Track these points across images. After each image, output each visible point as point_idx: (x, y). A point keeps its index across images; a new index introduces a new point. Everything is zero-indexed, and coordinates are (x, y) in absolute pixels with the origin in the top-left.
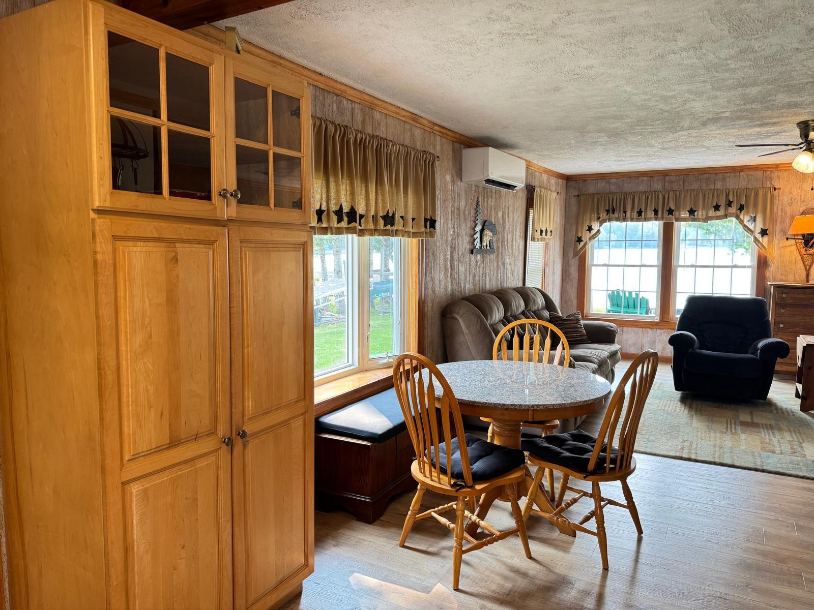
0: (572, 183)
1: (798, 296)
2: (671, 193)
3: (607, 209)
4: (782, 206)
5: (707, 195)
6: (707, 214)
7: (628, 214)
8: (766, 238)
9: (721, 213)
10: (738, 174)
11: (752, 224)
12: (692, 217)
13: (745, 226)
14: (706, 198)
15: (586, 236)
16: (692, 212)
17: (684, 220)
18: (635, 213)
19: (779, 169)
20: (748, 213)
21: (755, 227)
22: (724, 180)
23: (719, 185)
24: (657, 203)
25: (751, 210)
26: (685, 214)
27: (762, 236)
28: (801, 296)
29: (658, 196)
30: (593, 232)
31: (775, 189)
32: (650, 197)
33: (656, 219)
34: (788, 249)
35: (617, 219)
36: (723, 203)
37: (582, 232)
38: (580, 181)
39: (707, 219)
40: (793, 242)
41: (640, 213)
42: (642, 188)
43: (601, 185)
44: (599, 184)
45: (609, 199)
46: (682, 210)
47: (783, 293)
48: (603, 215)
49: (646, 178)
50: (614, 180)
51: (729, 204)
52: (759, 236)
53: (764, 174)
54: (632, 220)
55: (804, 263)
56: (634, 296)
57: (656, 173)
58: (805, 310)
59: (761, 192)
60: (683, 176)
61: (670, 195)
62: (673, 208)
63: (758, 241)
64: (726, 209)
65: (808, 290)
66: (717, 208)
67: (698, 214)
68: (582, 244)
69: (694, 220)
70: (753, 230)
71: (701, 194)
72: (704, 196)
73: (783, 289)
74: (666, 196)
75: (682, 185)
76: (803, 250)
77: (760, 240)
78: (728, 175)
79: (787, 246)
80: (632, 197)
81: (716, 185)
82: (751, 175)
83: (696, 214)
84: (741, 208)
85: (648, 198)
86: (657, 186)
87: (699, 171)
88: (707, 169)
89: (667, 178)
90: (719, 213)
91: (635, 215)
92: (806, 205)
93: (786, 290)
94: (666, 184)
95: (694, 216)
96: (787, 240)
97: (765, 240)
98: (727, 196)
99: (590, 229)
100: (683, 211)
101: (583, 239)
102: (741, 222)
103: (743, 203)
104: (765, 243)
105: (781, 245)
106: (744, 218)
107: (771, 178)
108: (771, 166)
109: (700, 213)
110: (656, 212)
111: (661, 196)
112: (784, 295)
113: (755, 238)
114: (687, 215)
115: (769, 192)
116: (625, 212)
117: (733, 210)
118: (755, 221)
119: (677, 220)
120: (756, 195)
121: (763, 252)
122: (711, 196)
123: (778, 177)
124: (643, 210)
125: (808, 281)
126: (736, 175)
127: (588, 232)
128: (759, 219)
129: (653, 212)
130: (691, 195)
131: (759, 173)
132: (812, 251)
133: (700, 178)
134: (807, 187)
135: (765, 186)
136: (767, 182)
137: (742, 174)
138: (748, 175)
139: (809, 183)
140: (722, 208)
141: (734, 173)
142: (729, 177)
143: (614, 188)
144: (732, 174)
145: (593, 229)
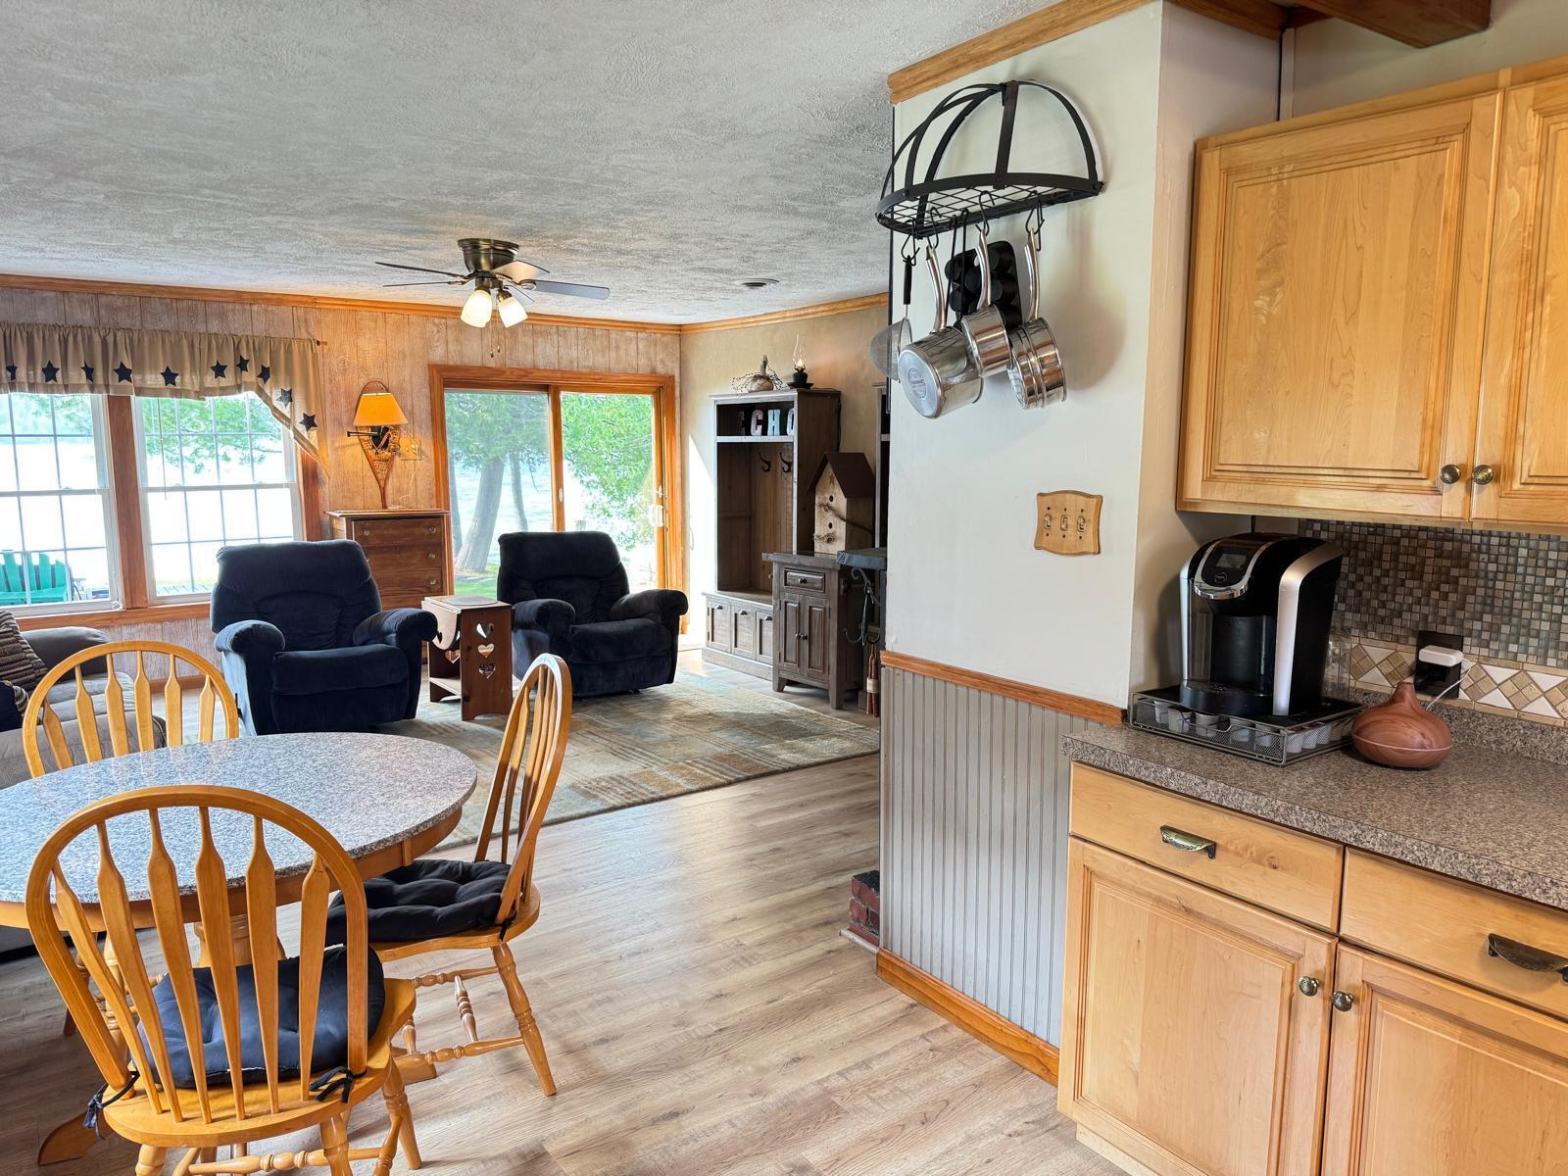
1: (386, 532)
2: (119, 334)
4: (330, 373)
5: (197, 345)
6: (201, 383)
7: (22, 373)
8: (314, 433)
9: (228, 380)
10: (248, 308)
11: (286, 405)
12: (171, 386)
13: (275, 409)
14: (197, 350)
16: (169, 377)
17: (156, 393)
18: (39, 371)
19: (317, 306)
20: (276, 383)
21: (292, 411)
22: (222, 316)
23: (215, 327)
24: (90, 354)
25: (282, 377)
26: (156, 380)
27: (308, 429)
28: (392, 532)
29: (90, 338)
31: (318, 343)
32: (71, 339)
33: (92, 389)
34: (349, 452)
36: (230, 362)
39: (202, 393)
40: (354, 439)
41: (50, 372)
42: (42, 316)
46: (148, 370)
47: (363, 529)
49: (51, 294)
51: (242, 365)
52: (302, 428)
53: (294, 312)
54: (33, 387)
55: (375, 475)
56: (36, 560)
57: (75, 286)
58: (398, 556)
59: (295, 347)
60: (138, 299)
61: (118, 338)
62: (128, 365)
63: (303, 438)
64: (237, 376)
65: (399, 521)
66: (219, 370)
67: (182, 379)
69: (176, 393)
70: (288, 416)
71: (185, 343)
72: (192, 346)
73: (363, 522)
74: (110, 339)
75: (140, 319)
76: (372, 453)
77: (305, 435)
78: (230, 306)
79: (347, 446)
80: (25, 334)
81: (209, 326)
82: (273, 312)
83: (178, 379)
84: (265, 374)
85: (66, 341)
86: (83, 315)
87: (171, 293)
88: (187, 291)
89: (103, 299)
90: (224, 382)
91: (40, 377)
92: (368, 375)
93: (367, 524)
94: (103, 312)
95: (174, 384)
96: (349, 436)
97: (312, 436)
98: (237, 349)
100: (151, 373)
102: (268, 400)
103: (268, 365)
104: (314, 441)
105: (337, 444)
106: (271, 392)
107: (306, 321)
108: (305, 299)
109: (187, 380)
110: (90, 372)
111: (97, 339)
112: (367, 533)
113: (296, 431)
114: (161, 380)
115: (309, 346)
116: (12, 369)
117: (251, 376)
118: (291, 400)
119: (140, 392)
120: (289, 351)
121: (311, 455)
122: (205, 347)
123: (319, 322)
124: (58, 365)
125: (386, 506)
126: (245, 310)
128: (298, 398)
129: (84, 373)
130: (163, 342)
131: (286, 310)
132: (386, 454)
133: (175, 305)
134: (365, 343)
135: (298, 335)
136: (303, 330)
137: (255, 308)
138: (266, 311)
139: (367, 336)
140: (230, 373)
141: (241, 303)
142: (233, 310)
144: (238, 306)
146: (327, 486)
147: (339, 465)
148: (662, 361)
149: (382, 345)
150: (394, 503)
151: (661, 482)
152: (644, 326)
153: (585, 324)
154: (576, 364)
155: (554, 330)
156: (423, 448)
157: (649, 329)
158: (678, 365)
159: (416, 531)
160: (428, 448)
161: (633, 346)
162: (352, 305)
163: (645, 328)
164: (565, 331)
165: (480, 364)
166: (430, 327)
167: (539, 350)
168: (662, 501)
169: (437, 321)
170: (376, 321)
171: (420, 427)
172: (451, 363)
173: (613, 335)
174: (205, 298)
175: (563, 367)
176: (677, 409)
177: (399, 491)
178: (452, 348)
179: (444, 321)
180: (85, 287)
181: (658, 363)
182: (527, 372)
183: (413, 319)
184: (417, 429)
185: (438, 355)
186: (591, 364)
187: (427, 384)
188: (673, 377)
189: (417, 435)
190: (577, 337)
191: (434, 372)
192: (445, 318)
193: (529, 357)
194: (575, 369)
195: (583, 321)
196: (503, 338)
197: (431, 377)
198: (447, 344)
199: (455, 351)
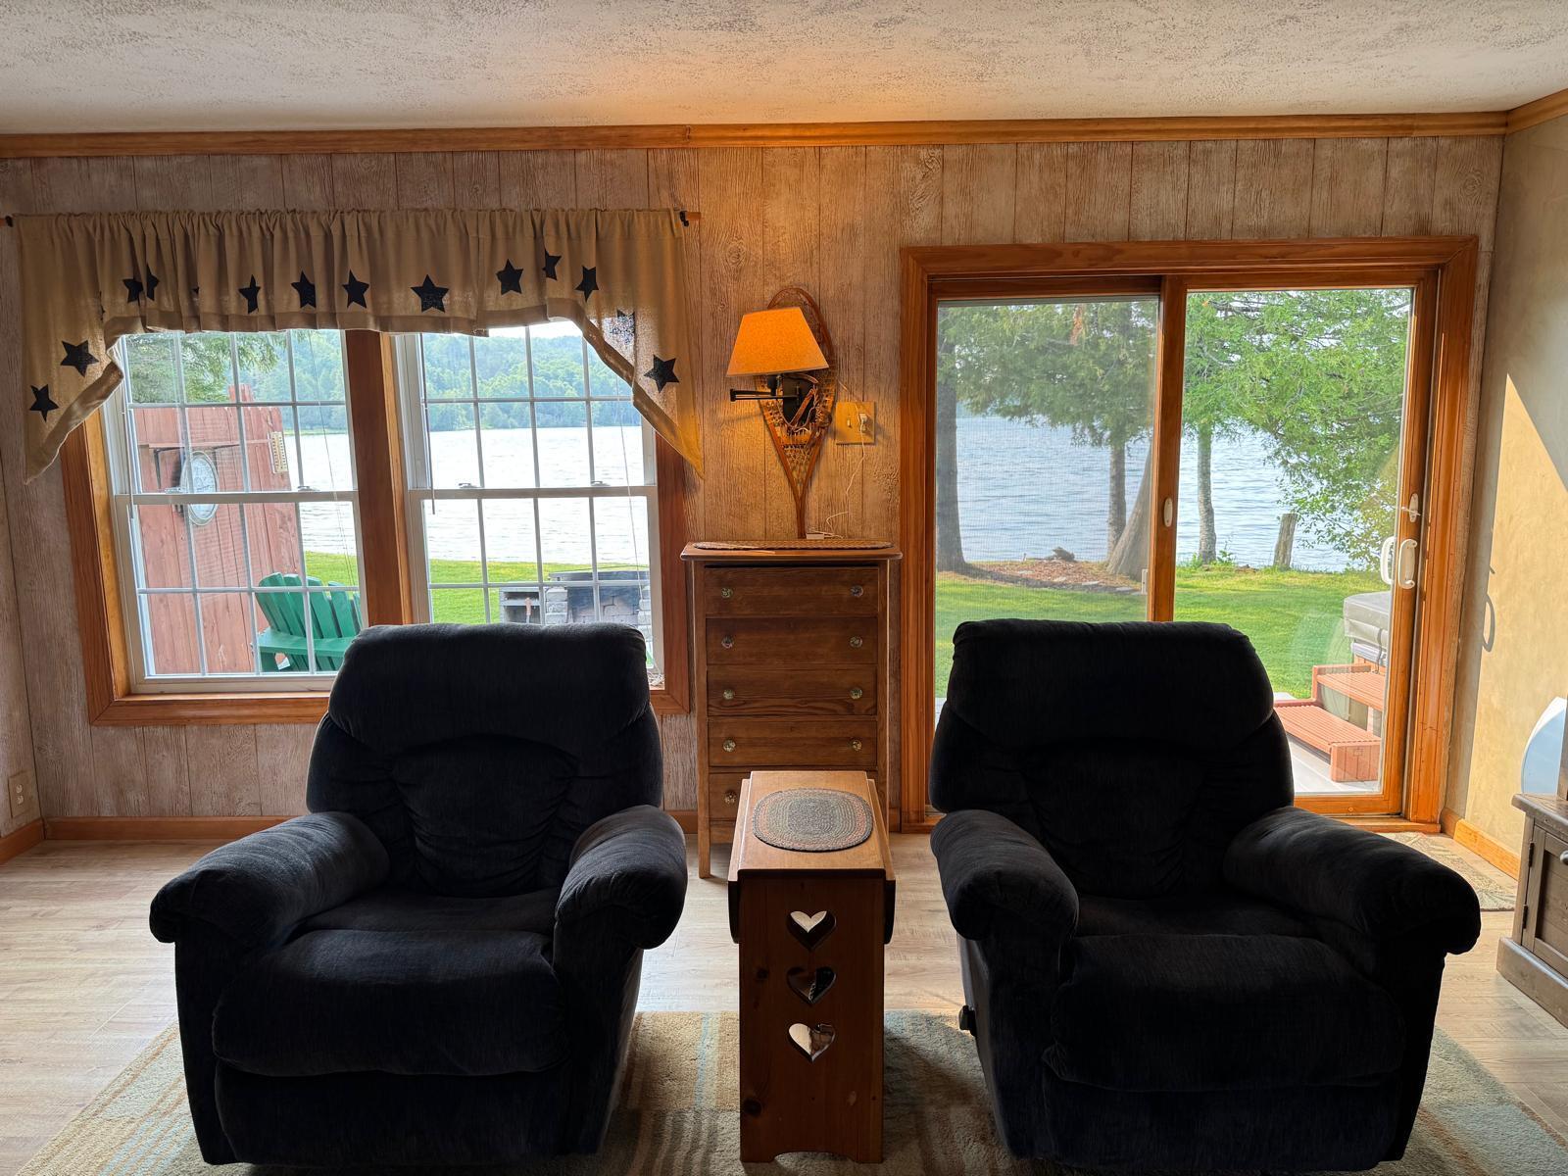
1: (766, 593)
2: (348, 219)
3: (129, 276)
4: (711, 278)
5: (472, 235)
6: (480, 304)
7: (207, 301)
8: (672, 389)
9: (525, 298)
10: (569, 158)
11: (625, 341)
12: (433, 311)
13: (606, 350)
14: (472, 244)
15: (65, 386)
16: (432, 295)
17: (411, 325)
18: (233, 296)
19: (692, 144)
20: (609, 301)
21: (637, 352)
22: (528, 176)
23: (514, 199)
24: (307, 259)
25: (618, 288)
26: (408, 303)
27: (661, 386)
28: (778, 590)
29: (306, 231)
30: (95, 371)
31: (685, 217)
33: (312, 322)
34: (742, 430)
35: (172, 321)
36: (526, 262)
37: (47, 369)
38: (20, 164)
39: (477, 325)
40: (750, 406)
41: (250, 296)
42: (251, 200)
43: (102, 185)
44: (95, 178)
45: (131, 239)
46: (393, 283)
47: (721, 585)
48: (118, 303)
49: (263, 161)
50: (148, 164)
51: (548, 266)
52: (649, 385)
53: (652, 160)
54: (224, 323)
55: (788, 473)
58: (792, 637)
59: (642, 227)
60: (392, 158)
61: (348, 227)
62: (362, 277)
63: (650, 403)
64: (540, 287)
65: (795, 571)
66: (510, 279)
67: (451, 298)
68: (54, 416)
69: (442, 325)
70: (630, 362)
71: (451, 230)
72: (464, 236)
73: (721, 571)
74: (336, 230)
76: (780, 432)
77: (655, 397)
78: (540, 159)
79: (739, 419)
80: (214, 230)
81: (502, 196)
82: (612, 163)
83: (445, 300)
84: (588, 282)
85: (270, 238)
86: (309, 194)
87: (442, 141)
89: (340, 163)
90: (518, 300)
91: (234, 303)
92: (781, 278)
93: (730, 574)
94: (339, 187)
95: (442, 309)
96: (733, 397)
97: (669, 400)
98: (538, 237)
99: (78, 357)
100: (399, 291)
101: (54, 397)
102: (593, 333)
103: (591, 264)
104: (672, 411)
106: (600, 323)
107: (671, 176)
109: (455, 300)
110: (306, 292)
111: (317, 235)
112: (726, 593)
113: (639, 393)
115: (667, 225)
116: (194, 292)
117: (561, 287)
118: (633, 330)
119: (386, 324)
120: (628, 237)
121: (667, 437)
122: (485, 235)
123: (693, 176)
124: (259, 283)
125: (802, 535)
126: (564, 164)
127: (72, 369)
128: (646, 325)
129: (295, 295)
130: (418, 230)
131: (636, 156)
132: (806, 434)
133: (449, 165)
134: (780, 213)
135: (655, 205)
136: (665, 194)
137: (582, 157)
138: (601, 162)
139: (783, 198)
140: (527, 282)
141: (559, 151)
142: (544, 166)
143: (149, 196)
144: (553, 157)
145: (91, 359)
146: (701, 494)
147: (723, 455)
148: (1448, 204)
149: (811, 213)
150: (821, 526)
151: (1419, 482)
152: (1408, 122)
153: (1256, 130)
154: (1226, 225)
155: (1181, 150)
156: (881, 420)
157: (1419, 128)
158: (1490, 211)
159: (826, 591)
160: (890, 421)
161: (1375, 174)
162: (755, 139)
163: (1411, 128)
164: (1207, 153)
165: (1008, 241)
166: (910, 169)
167: (1142, 198)
168: (1416, 529)
169: (923, 154)
170: (802, 166)
171: (878, 377)
172: (948, 242)
173: (1326, 151)
174: (496, 147)
175: (1195, 233)
176: (1479, 316)
177: (831, 504)
178: (951, 209)
179: (937, 152)
180: (312, 143)
181: (1437, 211)
182: (1110, 250)
183: (877, 152)
184: (870, 380)
185: (921, 227)
186: (1263, 222)
187: (896, 290)
188: (1474, 240)
189: (874, 394)
190: (1236, 163)
191: (911, 260)
192: (941, 146)
193: (1120, 217)
194: (1226, 236)
195: (1252, 125)
196: (1062, 181)
197: (905, 273)
198: (942, 202)
199: (957, 216)
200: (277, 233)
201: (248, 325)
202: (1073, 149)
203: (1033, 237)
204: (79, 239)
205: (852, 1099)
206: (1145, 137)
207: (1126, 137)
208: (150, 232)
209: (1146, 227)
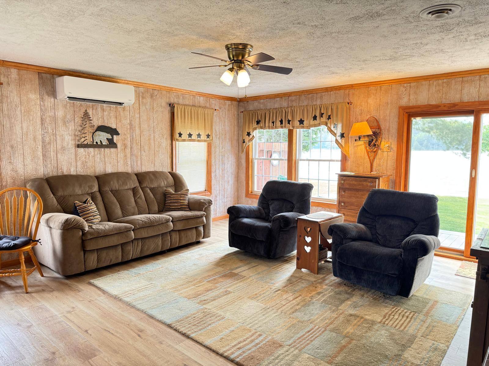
0: (241, 104)
1: (351, 182)
3: (257, 120)
4: (355, 115)
5: (309, 110)
6: (309, 123)
7: (267, 124)
8: (344, 140)
9: (318, 122)
10: (329, 93)
11: (335, 129)
12: (302, 125)
13: (332, 131)
14: (309, 112)
15: (247, 138)
16: (302, 121)
17: (298, 127)
19: (354, 88)
20: (333, 121)
21: (337, 131)
22: (321, 98)
24: (282, 116)
25: (335, 119)
26: (297, 123)
27: (341, 138)
28: (354, 182)
29: (282, 111)
30: (251, 136)
31: (348, 103)
33: (282, 127)
34: (359, 148)
35: (262, 128)
36: (318, 115)
37: (245, 136)
38: (245, 102)
39: (309, 126)
41: (273, 123)
42: (277, 106)
44: (255, 104)
45: (258, 114)
46: (295, 121)
47: (343, 180)
48: (255, 125)
49: (278, 99)
50: (262, 101)
51: (322, 115)
52: (339, 138)
53: (345, 92)
54: (269, 128)
57: (283, 95)
58: (357, 193)
59: (340, 106)
60: (299, 96)
61: (289, 110)
62: (290, 119)
63: (338, 142)
64: (320, 119)
65: (357, 178)
66: (315, 118)
67: (305, 122)
68: (245, 144)
69: (303, 127)
70: (336, 133)
71: (305, 109)
72: (307, 110)
73: (343, 177)
74: (287, 111)
75: (298, 103)
76: (368, 148)
77: (340, 141)
78: (324, 94)
79: (359, 145)
80: (269, 112)
82: (337, 93)
84: (329, 118)
86: (285, 104)
88: (312, 91)
89: (290, 98)
90: (316, 122)
91: (271, 124)
94: (290, 102)
96: (356, 141)
97: (343, 142)
98: (320, 110)
99: (249, 134)
101: (245, 141)
102: (329, 128)
103: (330, 114)
104: (343, 144)
105: (355, 145)
106: (331, 126)
107: (349, 95)
108: (349, 86)
110: (282, 122)
111: (284, 111)
113: (337, 140)
114: (299, 124)
115: (345, 105)
116: (265, 123)
117: (324, 119)
118: (337, 127)
119: (294, 127)
120: (337, 108)
121: (344, 152)
122: (311, 110)
123: (353, 94)
124: (275, 121)
125: (370, 172)
126: (328, 94)
127: (248, 136)
128: (340, 126)
129: (280, 123)
130: (301, 110)
131: (342, 91)
132: (374, 149)
133: (308, 96)
134: (371, 101)
135: (345, 101)
137: (332, 92)
138: (335, 93)
139: (372, 97)
140: (318, 118)
142: (325, 95)
143: (262, 106)
144: (326, 93)
145: (251, 135)
146: (350, 162)
147: (355, 153)
149: (378, 100)
155: (477, 77)
156: (392, 146)
159: (365, 183)
160: (394, 147)
162: (367, 85)
164: (485, 78)
165: (426, 104)
166: (402, 89)
167: (465, 91)
169: (405, 85)
170: (377, 90)
171: (392, 136)
172: (411, 105)
174: (316, 92)
175: (481, 99)
178: (412, 97)
179: (409, 84)
180: (286, 94)
182: (454, 105)
183: (394, 86)
184: (390, 137)
185: (404, 102)
187: (397, 117)
189: (390, 140)
191: (401, 109)
193: (458, 96)
196: (442, 88)
197: (399, 112)
198: (409, 96)
199: (413, 99)
200: (278, 112)
201: (272, 128)
202: (445, 80)
203: (433, 103)
204: (251, 114)
205: (313, 261)
206: (466, 76)
207: (460, 76)
208: (260, 113)
209: (466, 99)
